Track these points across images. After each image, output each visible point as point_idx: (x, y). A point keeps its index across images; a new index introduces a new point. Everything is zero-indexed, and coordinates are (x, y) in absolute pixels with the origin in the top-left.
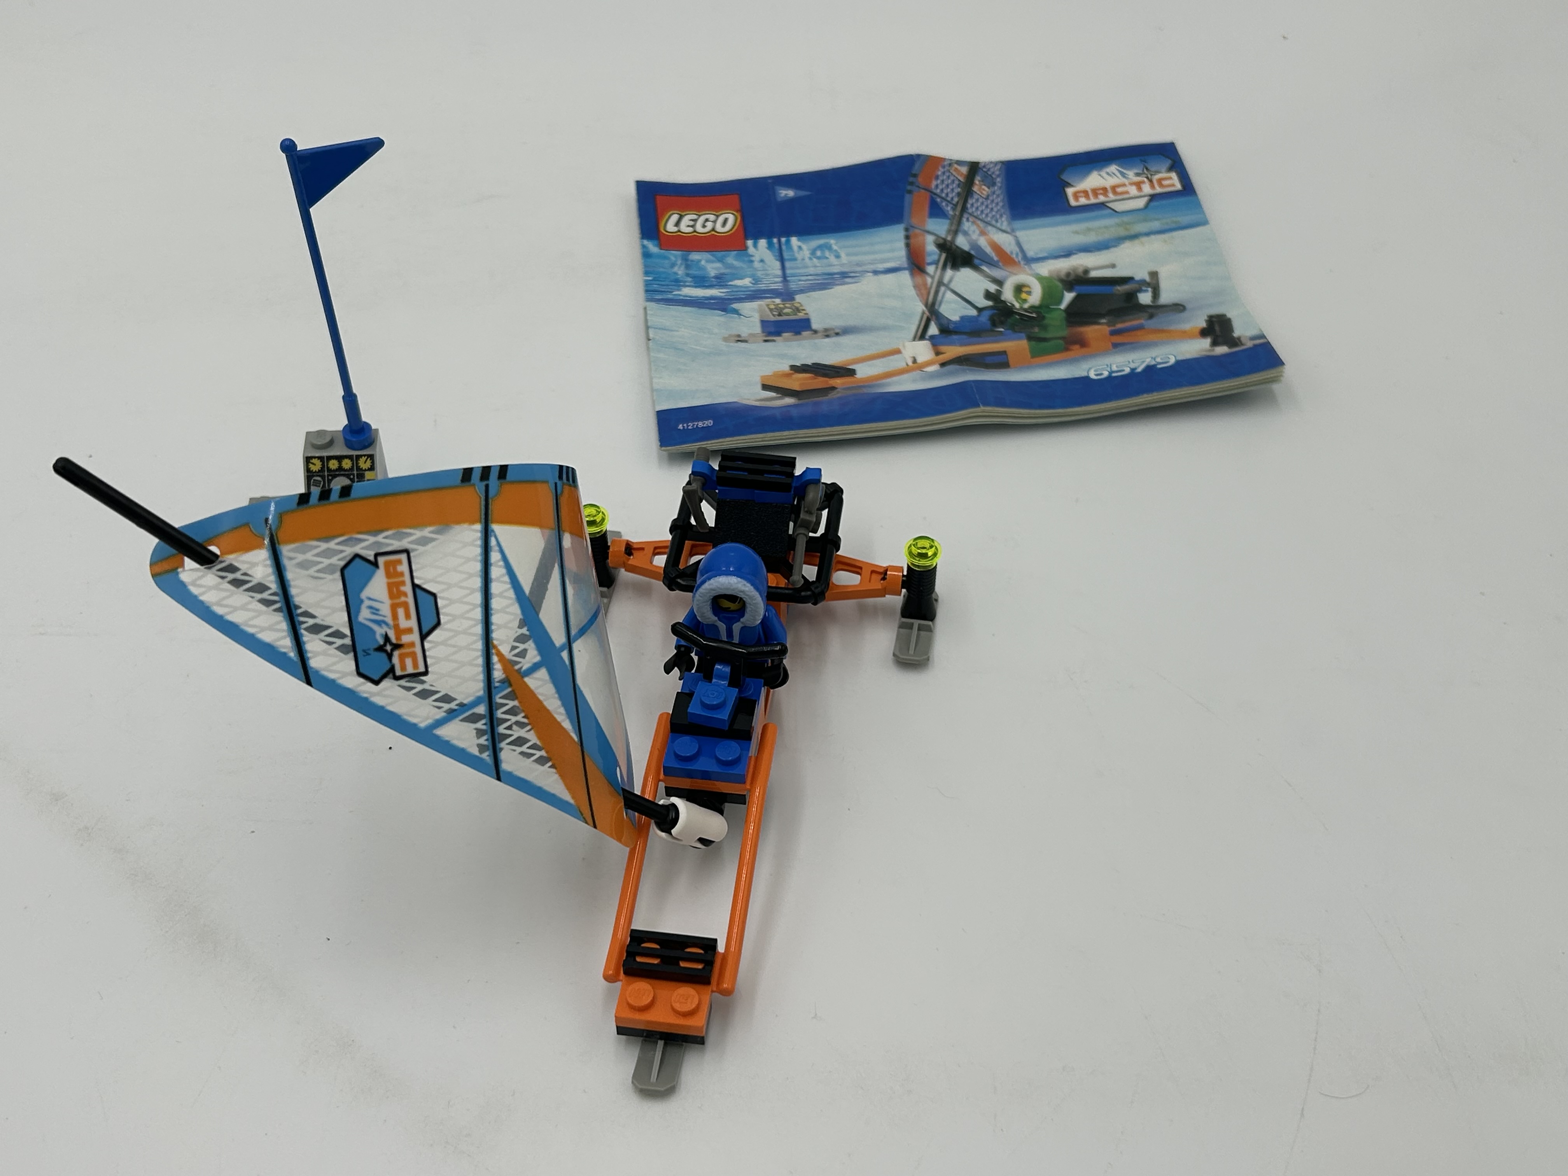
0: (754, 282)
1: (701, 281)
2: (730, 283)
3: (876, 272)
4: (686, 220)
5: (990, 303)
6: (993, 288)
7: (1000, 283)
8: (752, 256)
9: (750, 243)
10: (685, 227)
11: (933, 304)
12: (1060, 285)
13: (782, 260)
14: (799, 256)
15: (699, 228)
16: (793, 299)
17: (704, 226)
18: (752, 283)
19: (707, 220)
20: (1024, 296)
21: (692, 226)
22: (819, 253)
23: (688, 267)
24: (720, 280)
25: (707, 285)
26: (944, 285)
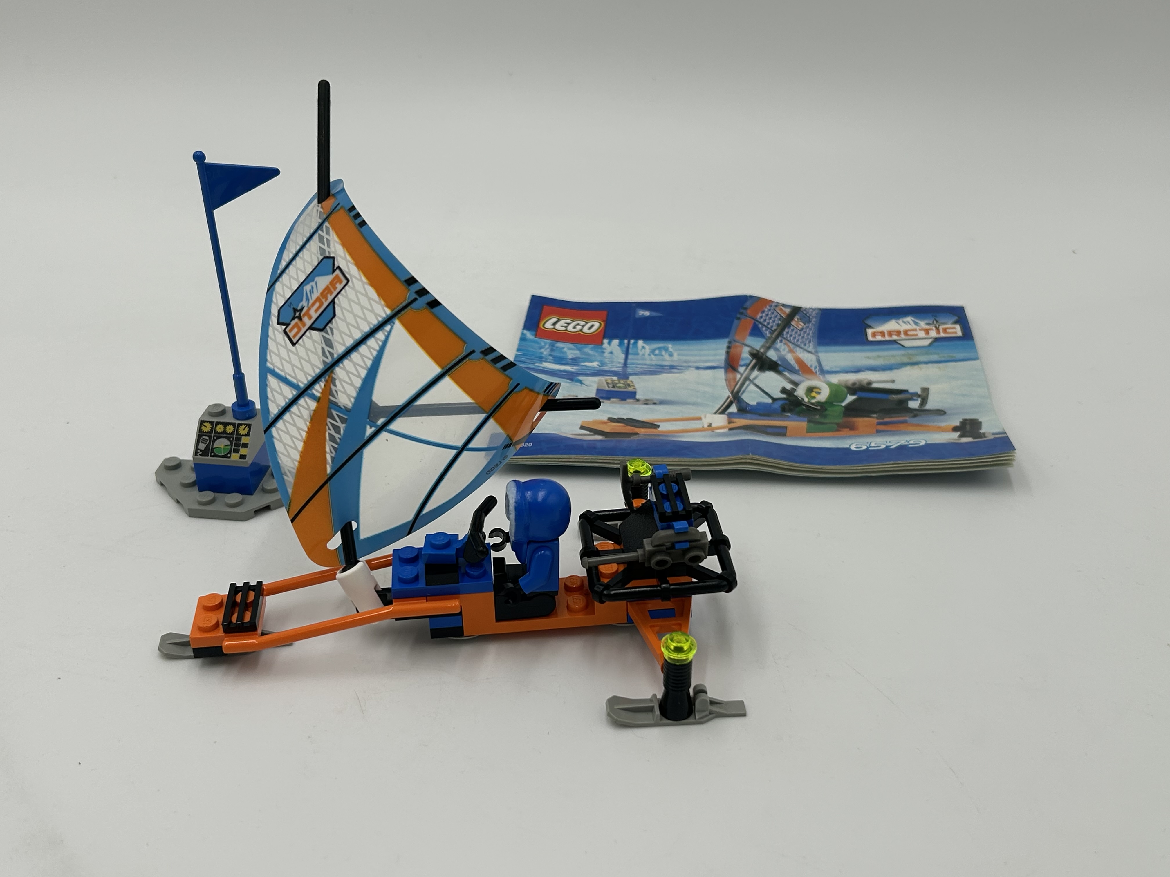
0: (600, 365)
1: (560, 360)
2: (582, 364)
3: (698, 368)
4: (562, 322)
5: (784, 396)
6: (789, 386)
7: (796, 384)
8: (605, 349)
9: (606, 341)
10: (558, 327)
11: (738, 392)
12: (845, 390)
13: (627, 354)
14: (641, 353)
15: (570, 328)
16: (628, 378)
17: (574, 328)
18: (599, 366)
19: (578, 324)
20: (813, 394)
21: (566, 327)
22: (657, 352)
23: (552, 350)
24: (575, 361)
25: (563, 363)
26: (750, 380)
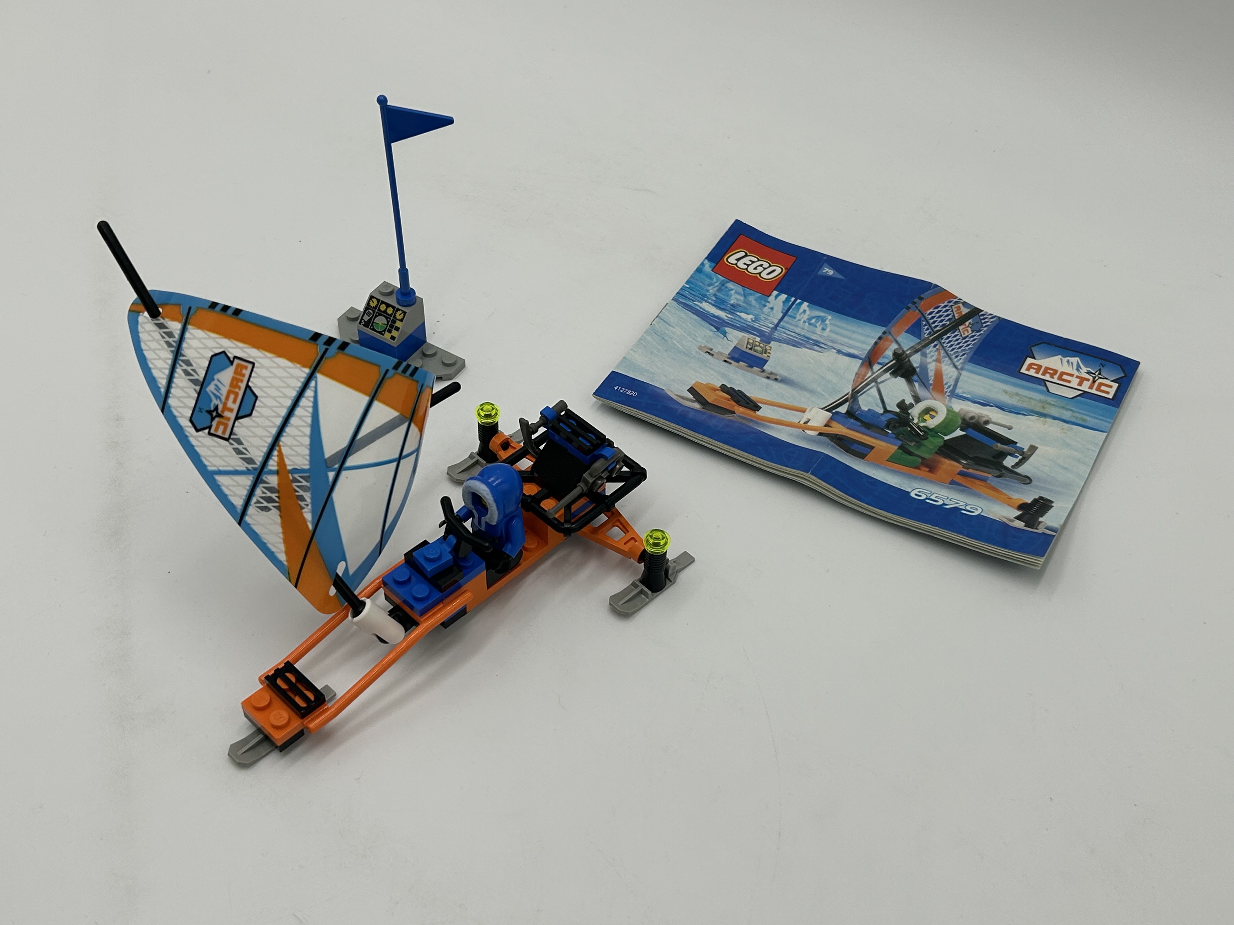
0: (753, 319)
1: (720, 304)
2: (738, 313)
3: (839, 352)
4: (747, 260)
5: (898, 410)
8: (769, 302)
9: (775, 293)
10: (741, 264)
11: (859, 391)
13: (785, 314)
14: (798, 317)
15: (751, 268)
16: (769, 343)
17: (755, 269)
18: (752, 320)
19: (761, 265)
20: (927, 417)
21: (748, 265)
22: (813, 321)
23: (719, 290)
24: (734, 309)
25: (722, 307)
26: (876, 382)
